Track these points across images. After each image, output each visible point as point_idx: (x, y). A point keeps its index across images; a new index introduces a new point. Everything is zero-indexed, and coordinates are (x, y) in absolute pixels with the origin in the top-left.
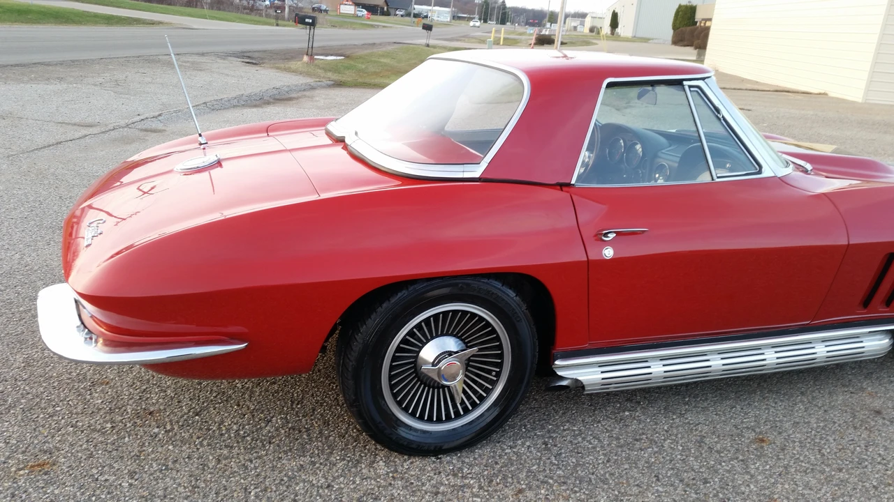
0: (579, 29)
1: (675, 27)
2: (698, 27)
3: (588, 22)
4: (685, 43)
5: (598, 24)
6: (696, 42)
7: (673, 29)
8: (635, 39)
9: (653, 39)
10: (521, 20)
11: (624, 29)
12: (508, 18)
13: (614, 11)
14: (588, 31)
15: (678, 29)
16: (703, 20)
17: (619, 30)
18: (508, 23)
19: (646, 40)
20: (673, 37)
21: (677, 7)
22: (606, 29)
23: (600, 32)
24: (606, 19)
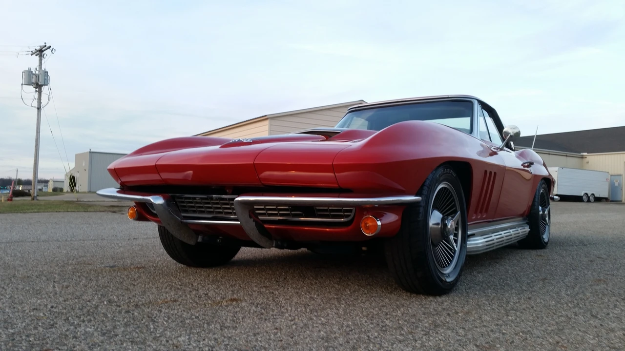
0: (44, 190)
3: (51, 186)
5: (59, 186)
11: (82, 185)
13: (71, 176)
14: (52, 191)
17: (77, 188)
22: (66, 188)
23: (61, 190)
24: (65, 182)
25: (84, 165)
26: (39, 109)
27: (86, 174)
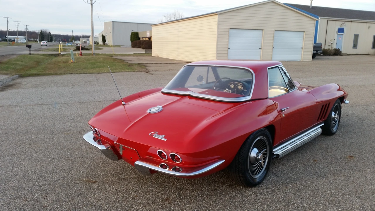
0: (87, 43)
1: (132, 41)
2: (141, 41)
4: (138, 47)
6: (142, 46)
7: (131, 42)
8: (114, 46)
9: (122, 46)
10: (59, 40)
11: (109, 42)
12: (53, 39)
13: (103, 35)
15: (133, 41)
16: (143, 37)
17: (106, 42)
18: (53, 42)
19: (119, 46)
20: (132, 44)
21: (131, 33)
22: (100, 42)
23: (98, 43)
24: (99, 38)
25: (109, 29)
26: (91, 4)
27: (111, 34)
